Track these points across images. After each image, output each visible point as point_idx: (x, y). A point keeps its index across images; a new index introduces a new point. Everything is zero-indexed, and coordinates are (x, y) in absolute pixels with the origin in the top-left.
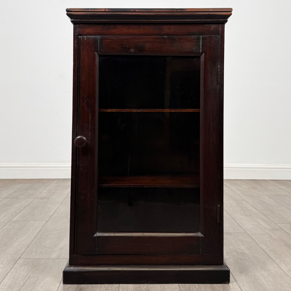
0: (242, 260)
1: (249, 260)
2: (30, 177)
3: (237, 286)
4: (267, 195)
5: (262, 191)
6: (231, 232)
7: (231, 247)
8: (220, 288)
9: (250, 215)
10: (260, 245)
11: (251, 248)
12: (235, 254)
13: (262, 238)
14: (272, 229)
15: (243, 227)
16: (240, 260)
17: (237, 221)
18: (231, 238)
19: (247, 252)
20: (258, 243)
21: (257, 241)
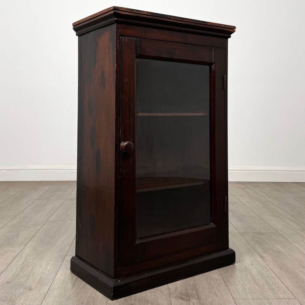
0: (279, 258)
1: (286, 258)
2: (56, 179)
3: (280, 281)
4: (291, 197)
5: (285, 193)
6: (263, 232)
7: (266, 246)
8: (264, 284)
9: (278, 216)
10: (293, 243)
11: (286, 247)
12: (272, 252)
13: (295, 237)
14: (302, 229)
15: (274, 227)
16: (277, 258)
17: (267, 222)
18: (264, 238)
19: (283, 251)
20: (291, 242)
21: (290, 240)
